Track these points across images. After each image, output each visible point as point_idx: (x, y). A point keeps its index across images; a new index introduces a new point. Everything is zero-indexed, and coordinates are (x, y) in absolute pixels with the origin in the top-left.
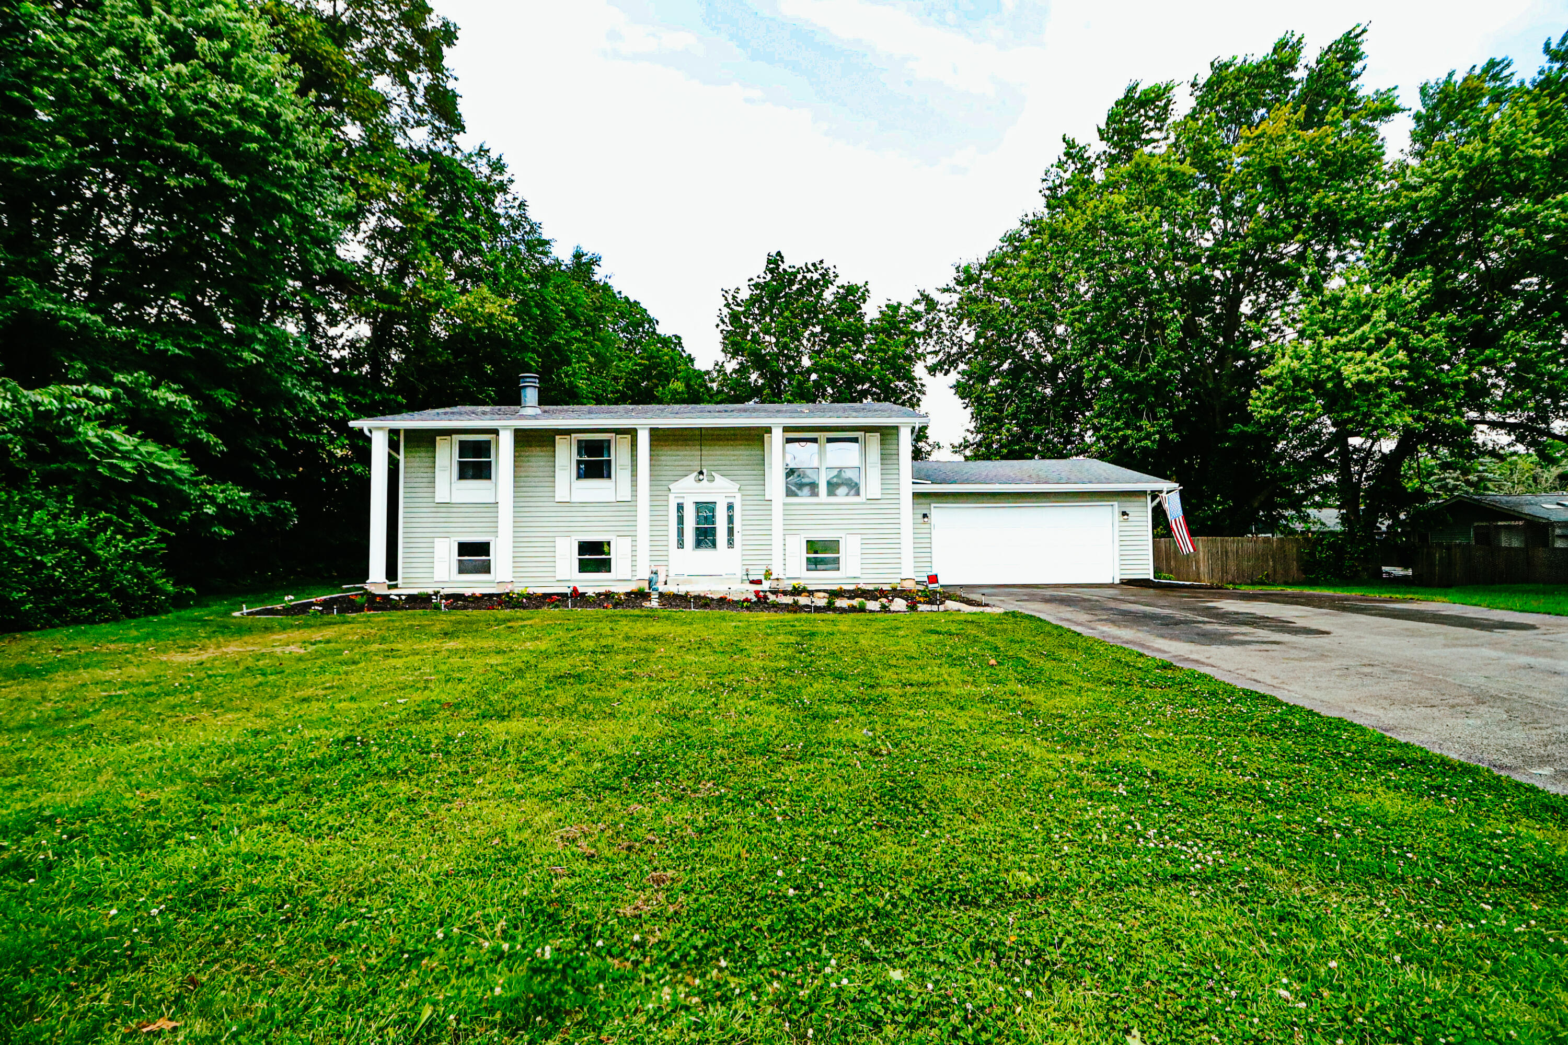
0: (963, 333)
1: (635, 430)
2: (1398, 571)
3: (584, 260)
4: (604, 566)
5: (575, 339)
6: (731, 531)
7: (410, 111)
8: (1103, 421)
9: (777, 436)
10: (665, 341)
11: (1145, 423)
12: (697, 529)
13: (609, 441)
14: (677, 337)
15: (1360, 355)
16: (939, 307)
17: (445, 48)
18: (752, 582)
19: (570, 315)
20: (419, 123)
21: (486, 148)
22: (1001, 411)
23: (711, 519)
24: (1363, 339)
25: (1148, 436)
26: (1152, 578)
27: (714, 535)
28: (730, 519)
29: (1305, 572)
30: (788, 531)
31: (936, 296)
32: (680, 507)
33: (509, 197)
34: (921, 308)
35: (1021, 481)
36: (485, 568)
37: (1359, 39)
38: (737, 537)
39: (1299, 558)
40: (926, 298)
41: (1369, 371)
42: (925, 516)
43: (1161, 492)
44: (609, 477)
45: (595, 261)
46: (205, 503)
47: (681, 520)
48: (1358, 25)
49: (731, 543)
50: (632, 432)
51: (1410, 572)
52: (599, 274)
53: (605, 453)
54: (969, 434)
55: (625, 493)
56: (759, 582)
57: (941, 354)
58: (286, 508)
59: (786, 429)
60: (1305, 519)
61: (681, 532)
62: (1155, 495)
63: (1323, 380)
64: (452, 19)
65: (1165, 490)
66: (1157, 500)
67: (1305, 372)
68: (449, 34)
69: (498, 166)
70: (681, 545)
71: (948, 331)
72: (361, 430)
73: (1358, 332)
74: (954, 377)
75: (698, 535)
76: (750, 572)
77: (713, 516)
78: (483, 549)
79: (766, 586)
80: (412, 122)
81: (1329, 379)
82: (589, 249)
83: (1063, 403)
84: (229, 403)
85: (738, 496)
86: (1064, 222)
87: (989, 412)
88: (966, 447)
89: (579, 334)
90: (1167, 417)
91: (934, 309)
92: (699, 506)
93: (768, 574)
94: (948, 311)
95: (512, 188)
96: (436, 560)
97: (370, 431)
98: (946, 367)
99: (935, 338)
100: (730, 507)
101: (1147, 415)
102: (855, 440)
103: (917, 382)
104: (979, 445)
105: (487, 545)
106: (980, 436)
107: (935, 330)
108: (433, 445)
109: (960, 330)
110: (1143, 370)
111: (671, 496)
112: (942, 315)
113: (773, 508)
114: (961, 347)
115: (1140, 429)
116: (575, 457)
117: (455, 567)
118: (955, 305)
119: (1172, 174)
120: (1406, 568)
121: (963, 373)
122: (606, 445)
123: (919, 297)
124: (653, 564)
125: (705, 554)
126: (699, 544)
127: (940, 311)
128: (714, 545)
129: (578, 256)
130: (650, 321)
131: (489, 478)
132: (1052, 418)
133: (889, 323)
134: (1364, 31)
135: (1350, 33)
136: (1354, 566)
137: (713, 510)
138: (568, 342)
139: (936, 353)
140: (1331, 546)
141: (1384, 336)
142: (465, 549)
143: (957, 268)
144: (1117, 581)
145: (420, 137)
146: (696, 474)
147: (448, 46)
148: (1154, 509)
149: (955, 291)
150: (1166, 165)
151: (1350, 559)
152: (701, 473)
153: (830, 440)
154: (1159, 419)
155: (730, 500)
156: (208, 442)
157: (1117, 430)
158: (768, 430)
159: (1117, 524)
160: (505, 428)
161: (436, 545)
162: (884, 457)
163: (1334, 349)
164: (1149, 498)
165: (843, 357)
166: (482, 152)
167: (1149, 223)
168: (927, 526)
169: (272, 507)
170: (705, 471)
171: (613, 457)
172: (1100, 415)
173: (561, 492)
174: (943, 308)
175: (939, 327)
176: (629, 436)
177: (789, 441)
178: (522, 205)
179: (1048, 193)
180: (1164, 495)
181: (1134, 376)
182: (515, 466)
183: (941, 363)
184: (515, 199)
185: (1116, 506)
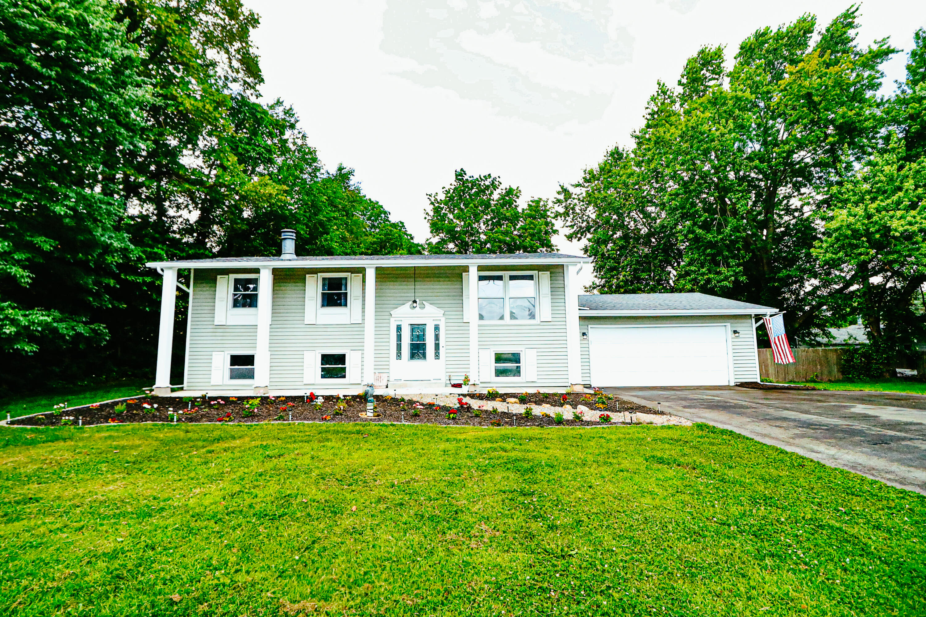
0: (590, 214)
1: (364, 269)
2: (908, 372)
3: (343, 171)
4: (341, 374)
5: (334, 217)
6: (437, 346)
7: (230, 71)
8: (693, 268)
9: (473, 273)
10: (394, 225)
11: (723, 269)
12: (412, 345)
13: (346, 279)
14: (401, 223)
15: (899, 213)
16: (573, 196)
17: (251, 28)
18: (454, 386)
19: (332, 204)
20: (235, 80)
21: (281, 100)
22: (619, 263)
23: (422, 337)
24: (899, 203)
25: (726, 278)
26: (759, 381)
27: (424, 349)
28: (437, 337)
29: (843, 373)
30: (482, 346)
31: (571, 190)
32: (399, 328)
33: (296, 132)
34: (561, 197)
35: (655, 308)
36: (250, 375)
37: (856, 14)
38: (442, 350)
39: (838, 364)
40: (565, 191)
41: (910, 224)
42: (584, 334)
43: (765, 315)
44: (346, 305)
45: (351, 173)
46: (6, 325)
47: (399, 338)
48: (852, 6)
49: (437, 356)
50: (361, 271)
51: (915, 372)
52: (353, 181)
53: (343, 287)
54: (596, 279)
55: (357, 318)
56: (459, 386)
57: (575, 227)
58: (99, 329)
59: (481, 268)
60: (828, 335)
61: (399, 347)
62: (758, 318)
63: (872, 233)
64: (255, 11)
65: (769, 314)
66: (762, 321)
67: (859, 226)
68: (253, 21)
69: (289, 112)
70: (399, 355)
71: (579, 212)
72: (156, 270)
73: (895, 198)
74: (584, 242)
75: (412, 349)
76: (452, 378)
77: (424, 335)
78: (249, 360)
79: (464, 390)
80: (231, 79)
81: (877, 231)
82: (348, 166)
83: (660, 257)
84: (47, 247)
85: (443, 319)
86: (665, 133)
87: (610, 263)
88: (594, 288)
89: (336, 214)
90: (738, 265)
91: (570, 198)
92: (413, 327)
93: (467, 380)
94: (579, 199)
95: (298, 125)
96: (213, 368)
97: (162, 270)
98: (579, 235)
99: (571, 216)
100: (437, 328)
101: (723, 264)
102: (531, 278)
103: (555, 248)
104: (604, 286)
105: (252, 357)
106: (604, 280)
107: (571, 211)
108: (215, 281)
109: (587, 211)
110: (719, 233)
111: (392, 320)
112: (576, 201)
113: (470, 328)
114: (588, 223)
115: (719, 273)
116: (320, 290)
117: (227, 374)
118: (584, 195)
119: (738, 99)
120: (913, 369)
121: (589, 240)
122: (344, 282)
123: (561, 190)
124: (377, 371)
125: (417, 363)
126: (413, 356)
127: (574, 199)
128: (424, 356)
129: (340, 169)
130: (385, 213)
131: (256, 307)
132: (653, 268)
133: (535, 211)
134: (857, 9)
135: (848, 10)
136: (879, 368)
137: (424, 330)
138: (329, 220)
139: (572, 226)
140: (864, 355)
141: (915, 199)
142: (236, 360)
143: (585, 171)
144: (732, 384)
145: (236, 88)
146: (411, 302)
147: (253, 27)
148: (757, 329)
149: (584, 187)
150: (734, 93)
151: (876, 364)
152: (415, 302)
153: (512, 278)
154: (732, 267)
155: (437, 323)
156: (15, 275)
157: (703, 274)
158: (466, 269)
159: (730, 340)
160: (265, 267)
161: (214, 357)
162: (553, 289)
163: (878, 211)
164: (753, 320)
165: (506, 233)
166: (279, 103)
167: (726, 131)
168: (586, 342)
169: (90, 328)
170: (417, 300)
171: (348, 291)
172: (690, 264)
173: (309, 318)
174: (576, 197)
175: (573, 209)
176: (361, 275)
177: (481, 278)
178: (304, 137)
179: (649, 117)
180: (768, 317)
181: (713, 237)
182: (273, 298)
183: (576, 233)
184: (299, 133)
185: (729, 326)
